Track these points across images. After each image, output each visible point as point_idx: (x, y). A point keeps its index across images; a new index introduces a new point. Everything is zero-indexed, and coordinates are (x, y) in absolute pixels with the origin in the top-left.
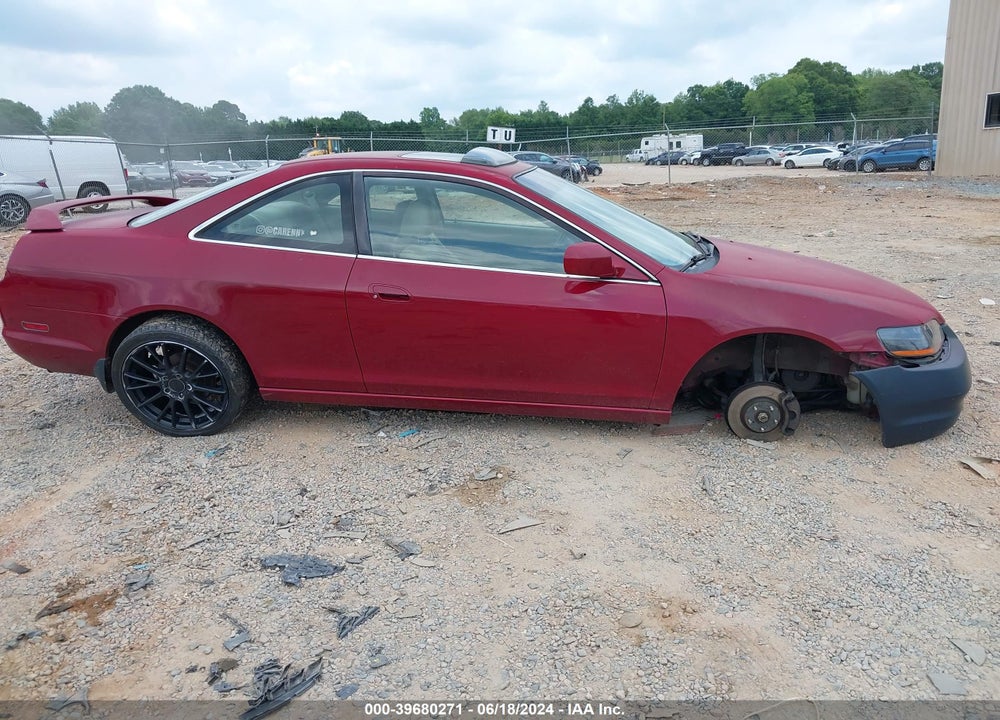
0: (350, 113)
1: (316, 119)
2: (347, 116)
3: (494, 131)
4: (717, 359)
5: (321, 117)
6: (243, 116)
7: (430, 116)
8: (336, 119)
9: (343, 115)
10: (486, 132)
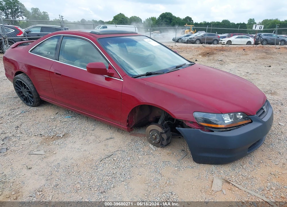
0: (225, 20)
1: (214, 22)
2: (224, 21)
3: (256, 26)
4: (159, 112)
5: (216, 22)
6: (193, 21)
7: (251, 21)
8: (221, 22)
9: (223, 21)
10: (253, 26)
